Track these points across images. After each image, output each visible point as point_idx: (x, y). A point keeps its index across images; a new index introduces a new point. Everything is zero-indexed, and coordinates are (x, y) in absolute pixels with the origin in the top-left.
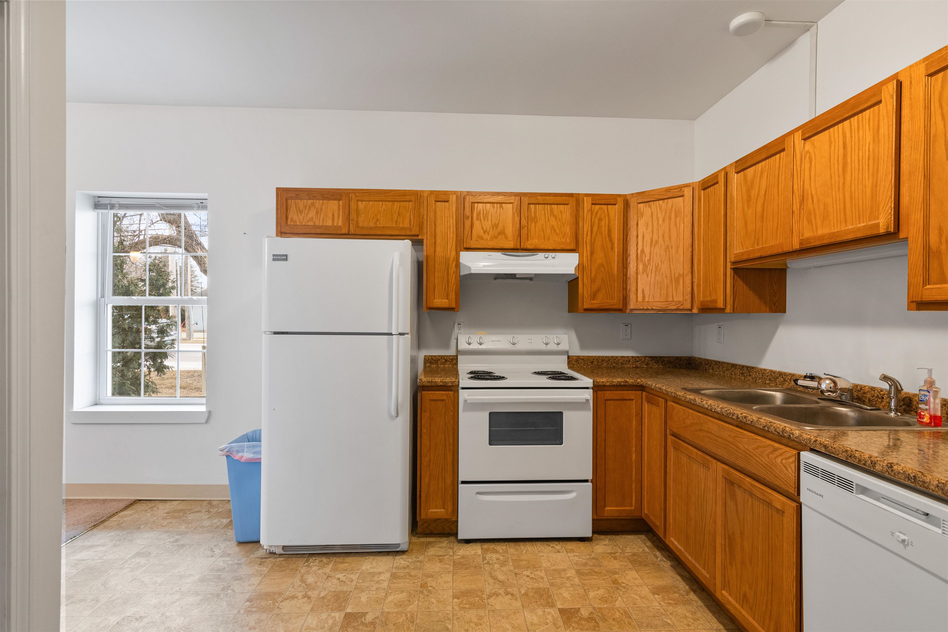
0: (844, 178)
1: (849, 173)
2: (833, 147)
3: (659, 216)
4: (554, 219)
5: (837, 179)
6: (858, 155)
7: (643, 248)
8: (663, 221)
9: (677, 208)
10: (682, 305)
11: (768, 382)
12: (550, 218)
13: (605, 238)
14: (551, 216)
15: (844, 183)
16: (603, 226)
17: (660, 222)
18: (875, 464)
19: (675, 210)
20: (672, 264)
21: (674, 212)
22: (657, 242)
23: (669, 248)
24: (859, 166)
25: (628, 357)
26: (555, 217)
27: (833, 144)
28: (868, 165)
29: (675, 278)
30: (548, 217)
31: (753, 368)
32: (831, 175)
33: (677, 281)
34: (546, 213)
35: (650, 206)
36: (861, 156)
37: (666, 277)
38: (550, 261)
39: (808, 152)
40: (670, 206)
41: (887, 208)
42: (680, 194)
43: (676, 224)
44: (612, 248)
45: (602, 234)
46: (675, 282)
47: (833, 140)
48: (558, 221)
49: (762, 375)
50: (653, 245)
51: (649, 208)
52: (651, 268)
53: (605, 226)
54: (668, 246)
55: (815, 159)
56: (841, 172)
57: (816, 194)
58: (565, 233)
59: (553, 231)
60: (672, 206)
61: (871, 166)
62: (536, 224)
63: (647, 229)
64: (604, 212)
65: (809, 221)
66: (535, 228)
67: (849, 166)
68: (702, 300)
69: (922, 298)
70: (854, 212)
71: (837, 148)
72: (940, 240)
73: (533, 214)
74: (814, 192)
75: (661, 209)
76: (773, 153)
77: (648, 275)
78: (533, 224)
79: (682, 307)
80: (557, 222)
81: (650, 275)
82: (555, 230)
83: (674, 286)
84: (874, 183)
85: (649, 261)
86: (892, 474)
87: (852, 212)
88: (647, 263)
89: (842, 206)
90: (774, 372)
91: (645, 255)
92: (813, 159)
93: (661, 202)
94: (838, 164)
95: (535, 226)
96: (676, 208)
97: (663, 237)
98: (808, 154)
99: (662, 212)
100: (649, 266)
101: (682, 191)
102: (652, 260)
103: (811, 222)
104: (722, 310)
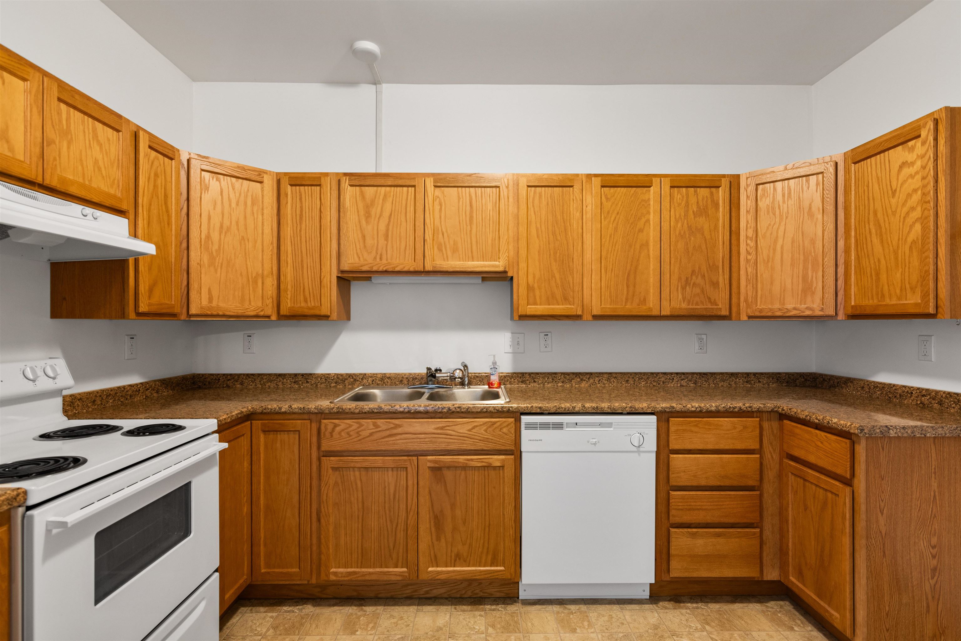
0: (471, 228)
1: (475, 224)
2: (461, 203)
3: (231, 196)
4: (98, 148)
5: (465, 226)
6: (482, 216)
7: (209, 232)
8: (237, 204)
9: (254, 196)
10: (262, 311)
11: (333, 385)
12: (92, 143)
13: (162, 206)
14: (93, 140)
15: (471, 231)
16: (160, 186)
17: (232, 204)
18: (575, 407)
19: (252, 196)
20: (248, 260)
21: (250, 197)
22: (229, 229)
23: (244, 240)
24: (482, 222)
25: (137, 385)
26: (100, 145)
27: (461, 200)
28: (489, 224)
29: (252, 278)
30: (90, 141)
31: (311, 374)
32: (459, 221)
33: (255, 282)
34: (86, 130)
35: (218, 180)
36: (484, 217)
37: (241, 275)
38: (88, 222)
39: (438, 197)
40: (246, 190)
41: (505, 256)
42: (259, 179)
43: (253, 213)
44: (169, 224)
45: (158, 198)
46: (252, 282)
47: (461, 196)
48: (105, 155)
49: (326, 380)
50: (224, 232)
51: (218, 182)
52: (220, 261)
53: (161, 189)
54: (243, 237)
55: (445, 204)
56: (468, 222)
57: (447, 231)
58: (114, 180)
59: (96, 170)
60: (248, 190)
61: (491, 226)
62: (69, 143)
63: (214, 209)
64: (160, 165)
65: (440, 249)
66: (69, 152)
67: (475, 221)
68: (289, 305)
69: (526, 313)
70: (479, 252)
71: (464, 204)
72: (534, 281)
73: (64, 122)
74: (444, 230)
75: (233, 189)
76: (401, 184)
77: (216, 271)
78: (65, 144)
79: (262, 314)
80: (103, 155)
81: (219, 270)
82: (100, 169)
83: (251, 288)
84: (494, 237)
85: (218, 251)
86: (585, 410)
87: (477, 251)
88: (214, 254)
89: (469, 246)
90: (342, 375)
91: (212, 242)
92: (443, 204)
93: (234, 180)
94: (466, 216)
95: (68, 148)
96: (252, 194)
97: (237, 225)
98: (438, 199)
99: (235, 193)
100: (217, 258)
101: (262, 176)
102: (222, 251)
103: (442, 251)
104: (326, 317)
